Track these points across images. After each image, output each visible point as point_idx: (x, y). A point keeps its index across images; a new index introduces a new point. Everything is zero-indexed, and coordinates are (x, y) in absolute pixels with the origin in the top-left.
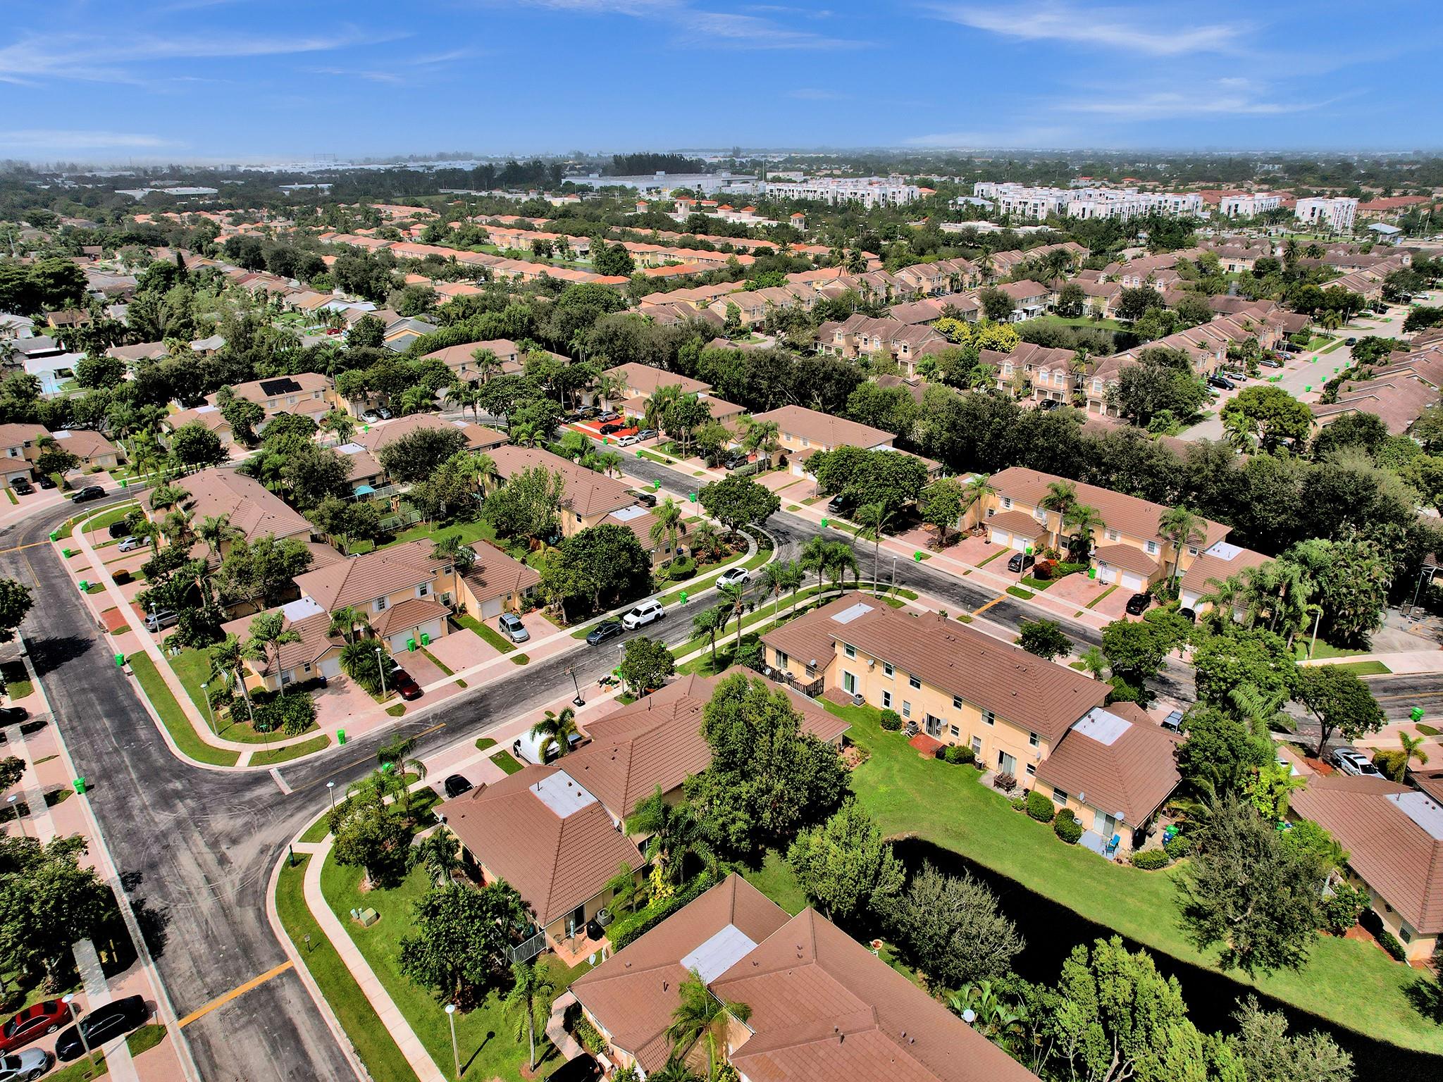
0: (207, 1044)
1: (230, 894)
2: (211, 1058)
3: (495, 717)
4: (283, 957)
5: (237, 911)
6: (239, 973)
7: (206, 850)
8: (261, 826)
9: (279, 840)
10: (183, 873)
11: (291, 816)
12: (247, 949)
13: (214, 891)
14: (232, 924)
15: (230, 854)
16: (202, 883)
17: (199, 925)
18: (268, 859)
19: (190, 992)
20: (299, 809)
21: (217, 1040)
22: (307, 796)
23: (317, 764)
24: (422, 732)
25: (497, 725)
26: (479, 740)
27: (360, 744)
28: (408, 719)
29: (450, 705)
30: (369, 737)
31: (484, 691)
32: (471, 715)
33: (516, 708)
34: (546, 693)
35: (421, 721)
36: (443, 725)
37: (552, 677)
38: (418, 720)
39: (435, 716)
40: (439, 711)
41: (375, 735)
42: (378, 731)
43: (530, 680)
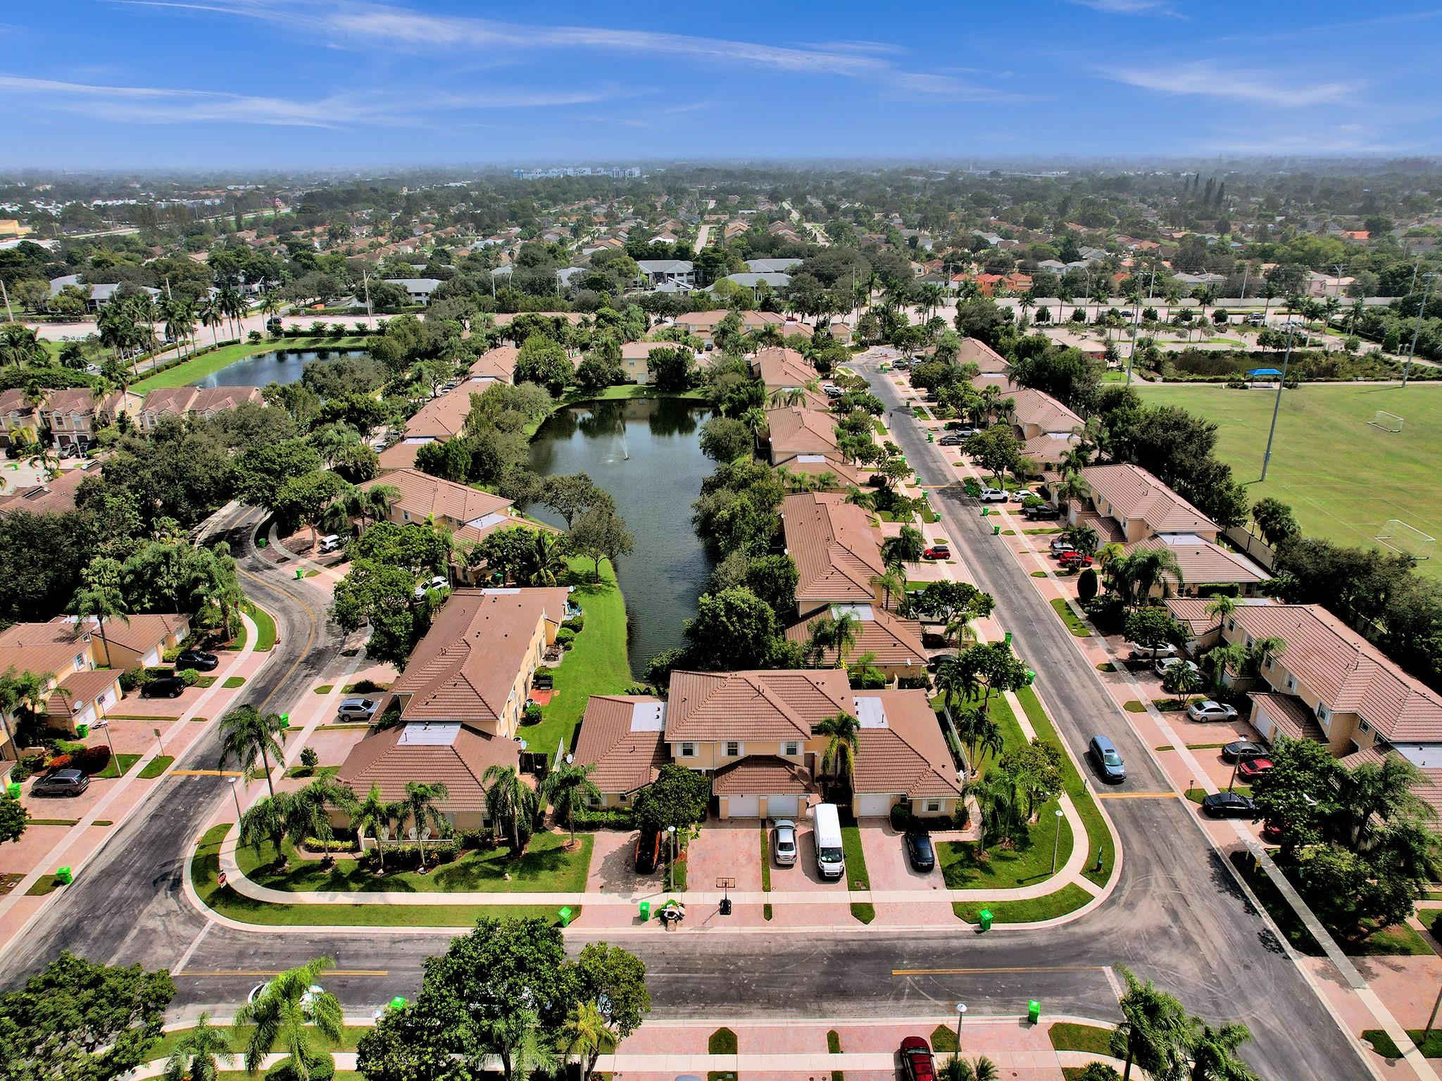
0: (1154, 777)
1: (1157, 874)
2: (1149, 768)
3: (831, 947)
4: (1104, 802)
5: (1149, 856)
6: (1139, 807)
7: (1197, 938)
8: (1137, 937)
9: (1114, 910)
10: (1212, 919)
11: (1102, 933)
12: (1135, 821)
13: (1174, 885)
14: (1150, 845)
15: (1167, 920)
16: (1189, 898)
17: (1182, 860)
18: (1126, 893)
19: (1174, 811)
20: (1093, 938)
21: (1146, 776)
22: (1087, 952)
23: (1070, 999)
24: (926, 976)
25: (834, 934)
26: (866, 922)
27: (1010, 1002)
28: (935, 1013)
29: (871, 1005)
30: (996, 1009)
31: (815, 1006)
32: (854, 969)
33: (796, 947)
34: (746, 951)
35: (921, 997)
36: (895, 972)
37: (717, 975)
38: (923, 1002)
39: (898, 996)
40: (890, 1003)
41: (987, 1009)
42: (981, 1013)
43: (746, 988)
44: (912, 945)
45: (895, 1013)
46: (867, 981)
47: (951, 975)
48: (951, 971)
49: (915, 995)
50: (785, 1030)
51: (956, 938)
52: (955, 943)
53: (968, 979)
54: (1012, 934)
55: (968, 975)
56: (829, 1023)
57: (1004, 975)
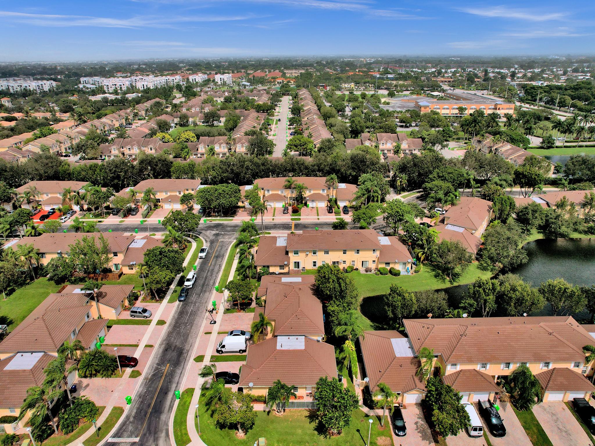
3: (187, 347)
20: (156, 441)
22: (150, 433)
23: (131, 419)
24: (163, 373)
25: (192, 350)
26: (194, 359)
27: (140, 397)
28: (147, 373)
29: (158, 357)
30: (140, 392)
31: (164, 343)
32: (175, 354)
33: (190, 340)
34: (193, 328)
35: (155, 370)
36: (168, 365)
37: (186, 321)
38: (153, 371)
39: (158, 364)
40: (157, 362)
41: (141, 389)
42: (140, 387)
43: (179, 327)
44: (178, 371)
45: (153, 363)
46: (168, 357)
47: (160, 381)
48: (162, 381)
49: (157, 369)
50: (159, 336)
51: (177, 386)
52: (174, 386)
53: (156, 386)
54: (171, 407)
55: (158, 387)
56: (156, 346)
57: (152, 398)
